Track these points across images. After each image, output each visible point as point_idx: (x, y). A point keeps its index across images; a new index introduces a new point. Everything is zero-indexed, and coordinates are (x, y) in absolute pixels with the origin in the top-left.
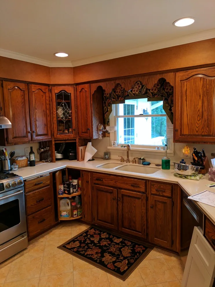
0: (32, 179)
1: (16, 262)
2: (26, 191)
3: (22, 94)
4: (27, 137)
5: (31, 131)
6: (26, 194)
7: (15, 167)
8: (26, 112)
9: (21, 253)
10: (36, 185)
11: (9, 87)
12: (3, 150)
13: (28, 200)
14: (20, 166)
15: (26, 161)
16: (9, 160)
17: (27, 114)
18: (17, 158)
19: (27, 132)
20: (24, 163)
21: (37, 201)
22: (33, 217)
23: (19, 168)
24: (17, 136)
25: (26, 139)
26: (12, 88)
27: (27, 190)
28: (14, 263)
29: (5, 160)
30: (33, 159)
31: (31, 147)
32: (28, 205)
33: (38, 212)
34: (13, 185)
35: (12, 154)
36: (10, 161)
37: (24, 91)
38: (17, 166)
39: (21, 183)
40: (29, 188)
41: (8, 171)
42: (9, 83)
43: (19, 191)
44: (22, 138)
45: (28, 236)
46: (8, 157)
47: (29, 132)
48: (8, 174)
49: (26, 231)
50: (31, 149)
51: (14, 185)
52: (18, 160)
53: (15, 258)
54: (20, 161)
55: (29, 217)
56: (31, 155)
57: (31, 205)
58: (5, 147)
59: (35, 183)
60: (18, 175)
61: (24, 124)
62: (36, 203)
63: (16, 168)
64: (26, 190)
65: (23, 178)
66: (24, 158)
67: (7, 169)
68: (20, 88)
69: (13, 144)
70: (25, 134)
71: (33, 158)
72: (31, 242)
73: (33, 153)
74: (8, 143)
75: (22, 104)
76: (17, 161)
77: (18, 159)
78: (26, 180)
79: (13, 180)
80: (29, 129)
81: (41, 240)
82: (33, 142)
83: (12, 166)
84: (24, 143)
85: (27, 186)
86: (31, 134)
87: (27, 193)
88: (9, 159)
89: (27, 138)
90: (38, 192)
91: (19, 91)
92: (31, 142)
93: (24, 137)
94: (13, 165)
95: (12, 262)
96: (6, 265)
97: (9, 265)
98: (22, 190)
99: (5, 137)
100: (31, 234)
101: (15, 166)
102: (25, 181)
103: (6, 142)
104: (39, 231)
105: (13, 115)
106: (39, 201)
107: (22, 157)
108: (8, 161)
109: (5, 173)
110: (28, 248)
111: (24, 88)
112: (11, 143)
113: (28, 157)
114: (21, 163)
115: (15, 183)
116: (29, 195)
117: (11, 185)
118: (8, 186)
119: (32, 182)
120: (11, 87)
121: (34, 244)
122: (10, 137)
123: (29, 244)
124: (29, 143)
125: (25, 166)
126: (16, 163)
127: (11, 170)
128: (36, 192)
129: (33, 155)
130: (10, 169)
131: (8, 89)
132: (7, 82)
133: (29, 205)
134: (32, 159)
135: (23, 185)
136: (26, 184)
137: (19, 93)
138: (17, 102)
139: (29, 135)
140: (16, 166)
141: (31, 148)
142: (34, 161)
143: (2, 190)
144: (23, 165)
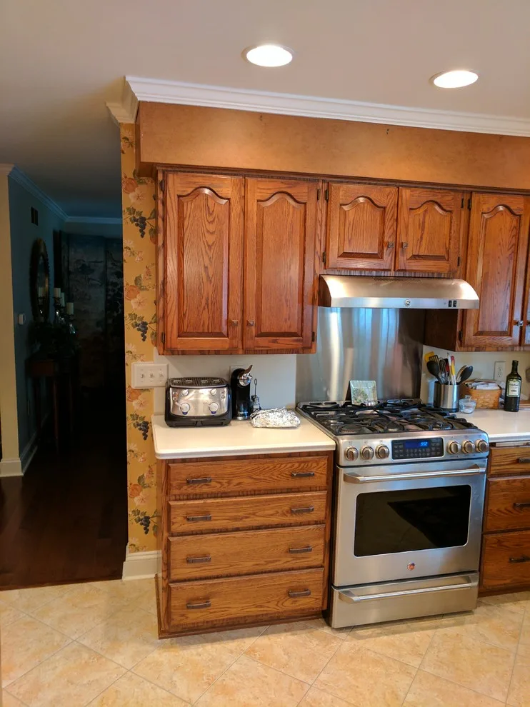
0: (512, 444)
1: (446, 634)
2: (492, 472)
3: (514, 223)
4: (510, 335)
5: (522, 319)
6: (490, 480)
7: (467, 404)
8: (518, 270)
9: (458, 618)
10: (518, 461)
11: (485, 208)
12: (447, 360)
13: (492, 494)
14: (480, 406)
15: (497, 394)
16: (456, 386)
17: (518, 275)
18: (474, 384)
19: (512, 323)
20: (492, 399)
21: (515, 504)
22: (499, 542)
23: (477, 408)
24: (487, 329)
25: (506, 340)
26: (492, 209)
27: (494, 470)
28: (441, 631)
29: (447, 383)
30: (516, 394)
31: (514, 361)
32: (490, 508)
33: (512, 534)
34: (465, 448)
35: (466, 373)
36: (458, 388)
37: (520, 216)
38: (474, 404)
39: (483, 448)
40: (500, 465)
41: (451, 410)
42: (486, 196)
43: (476, 467)
44: (496, 338)
45: (480, 584)
46: (454, 377)
47: (517, 323)
48: (453, 418)
49: (477, 569)
50: (513, 368)
51: (468, 449)
52: (475, 389)
53: (444, 623)
54: (482, 391)
55: (490, 537)
56: (511, 382)
57: (498, 510)
58: (452, 353)
59: (517, 457)
60: (476, 428)
61: (508, 302)
62: (511, 509)
63: (467, 407)
64: (492, 468)
65: (490, 436)
66: (492, 387)
67: (449, 406)
68: (512, 208)
69: (474, 349)
70: (505, 327)
71: (515, 389)
72: (484, 600)
73: (518, 377)
74: (461, 346)
75: (511, 250)
76: (473, 392)
77: (478, 388)
78: (495, 443)
79: (466, 437)
80: (517, 316)
81: (510, 606)
82: (522, 349)
83: (462, 402)
84: (500, 349)
85: (496, 460)
86: (521, 328)
87: (492, 476)
88: (457, 384)
89: (510, 338)
90: (521, 481)
91: (508, 217)
92: (518, 348)
93: (503, 334)
94: (462, 400)
95: (436, 627)
96: (422, 629)
97: (430, 632)
98: (483, 467)
99: (458, 330)
100: (489, 583)
101: (468, 401)
102: (493, 445)
103: (458, 342)
104: (508, 581)
105: (485, 276)
106: (522, 506)
107: (488, 382)
108: (454, 388)
109: (445, 415)
110: (475, 611)
111: (522, 207)
112: (468, 346)
113: (503, 386)
114: (482, 397)
115: (470, 446)
116: (496, 483)
117: (459, 447)
118: (453, 449)
119: (511, 451)
120: (489, 209)
121: (489, 607)
122: (470, 330)
123: (479, 604)
124: (512, 350)
125: (491, 406)
126: (470, 394)
127: (457, 410)
128: (515, 481)
129: (517, 383)
130: (454, 407)
131: (483, 213)
132: (481, 196)
133: (493, 508)
134: (511, 394)
135: (487, 454)
136: (494, 454)
137: (509, 221)
138: (500, 244)
139: (516, 330)
140: (469, 404)
141: (515, 364)
142: (516, 398)
143: (438, 453)
144: (486, 404)
